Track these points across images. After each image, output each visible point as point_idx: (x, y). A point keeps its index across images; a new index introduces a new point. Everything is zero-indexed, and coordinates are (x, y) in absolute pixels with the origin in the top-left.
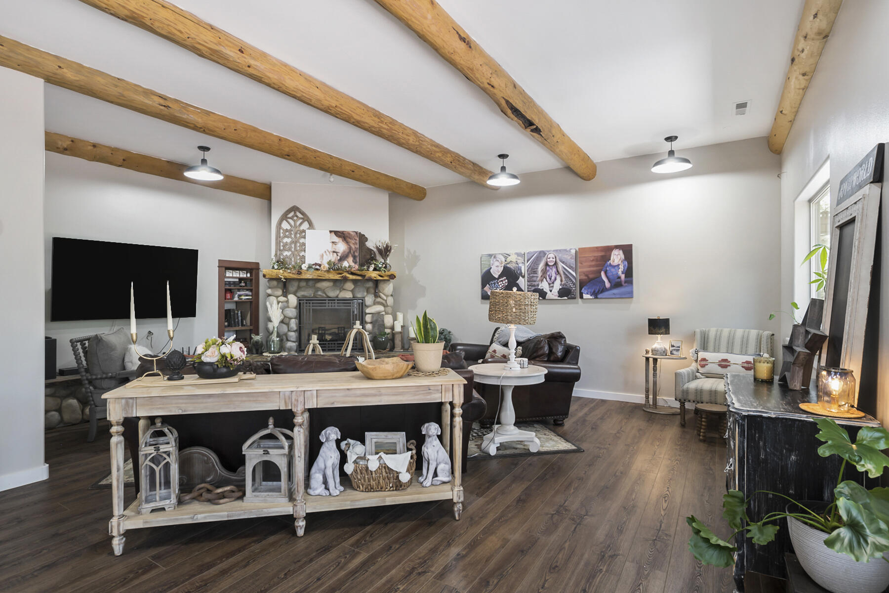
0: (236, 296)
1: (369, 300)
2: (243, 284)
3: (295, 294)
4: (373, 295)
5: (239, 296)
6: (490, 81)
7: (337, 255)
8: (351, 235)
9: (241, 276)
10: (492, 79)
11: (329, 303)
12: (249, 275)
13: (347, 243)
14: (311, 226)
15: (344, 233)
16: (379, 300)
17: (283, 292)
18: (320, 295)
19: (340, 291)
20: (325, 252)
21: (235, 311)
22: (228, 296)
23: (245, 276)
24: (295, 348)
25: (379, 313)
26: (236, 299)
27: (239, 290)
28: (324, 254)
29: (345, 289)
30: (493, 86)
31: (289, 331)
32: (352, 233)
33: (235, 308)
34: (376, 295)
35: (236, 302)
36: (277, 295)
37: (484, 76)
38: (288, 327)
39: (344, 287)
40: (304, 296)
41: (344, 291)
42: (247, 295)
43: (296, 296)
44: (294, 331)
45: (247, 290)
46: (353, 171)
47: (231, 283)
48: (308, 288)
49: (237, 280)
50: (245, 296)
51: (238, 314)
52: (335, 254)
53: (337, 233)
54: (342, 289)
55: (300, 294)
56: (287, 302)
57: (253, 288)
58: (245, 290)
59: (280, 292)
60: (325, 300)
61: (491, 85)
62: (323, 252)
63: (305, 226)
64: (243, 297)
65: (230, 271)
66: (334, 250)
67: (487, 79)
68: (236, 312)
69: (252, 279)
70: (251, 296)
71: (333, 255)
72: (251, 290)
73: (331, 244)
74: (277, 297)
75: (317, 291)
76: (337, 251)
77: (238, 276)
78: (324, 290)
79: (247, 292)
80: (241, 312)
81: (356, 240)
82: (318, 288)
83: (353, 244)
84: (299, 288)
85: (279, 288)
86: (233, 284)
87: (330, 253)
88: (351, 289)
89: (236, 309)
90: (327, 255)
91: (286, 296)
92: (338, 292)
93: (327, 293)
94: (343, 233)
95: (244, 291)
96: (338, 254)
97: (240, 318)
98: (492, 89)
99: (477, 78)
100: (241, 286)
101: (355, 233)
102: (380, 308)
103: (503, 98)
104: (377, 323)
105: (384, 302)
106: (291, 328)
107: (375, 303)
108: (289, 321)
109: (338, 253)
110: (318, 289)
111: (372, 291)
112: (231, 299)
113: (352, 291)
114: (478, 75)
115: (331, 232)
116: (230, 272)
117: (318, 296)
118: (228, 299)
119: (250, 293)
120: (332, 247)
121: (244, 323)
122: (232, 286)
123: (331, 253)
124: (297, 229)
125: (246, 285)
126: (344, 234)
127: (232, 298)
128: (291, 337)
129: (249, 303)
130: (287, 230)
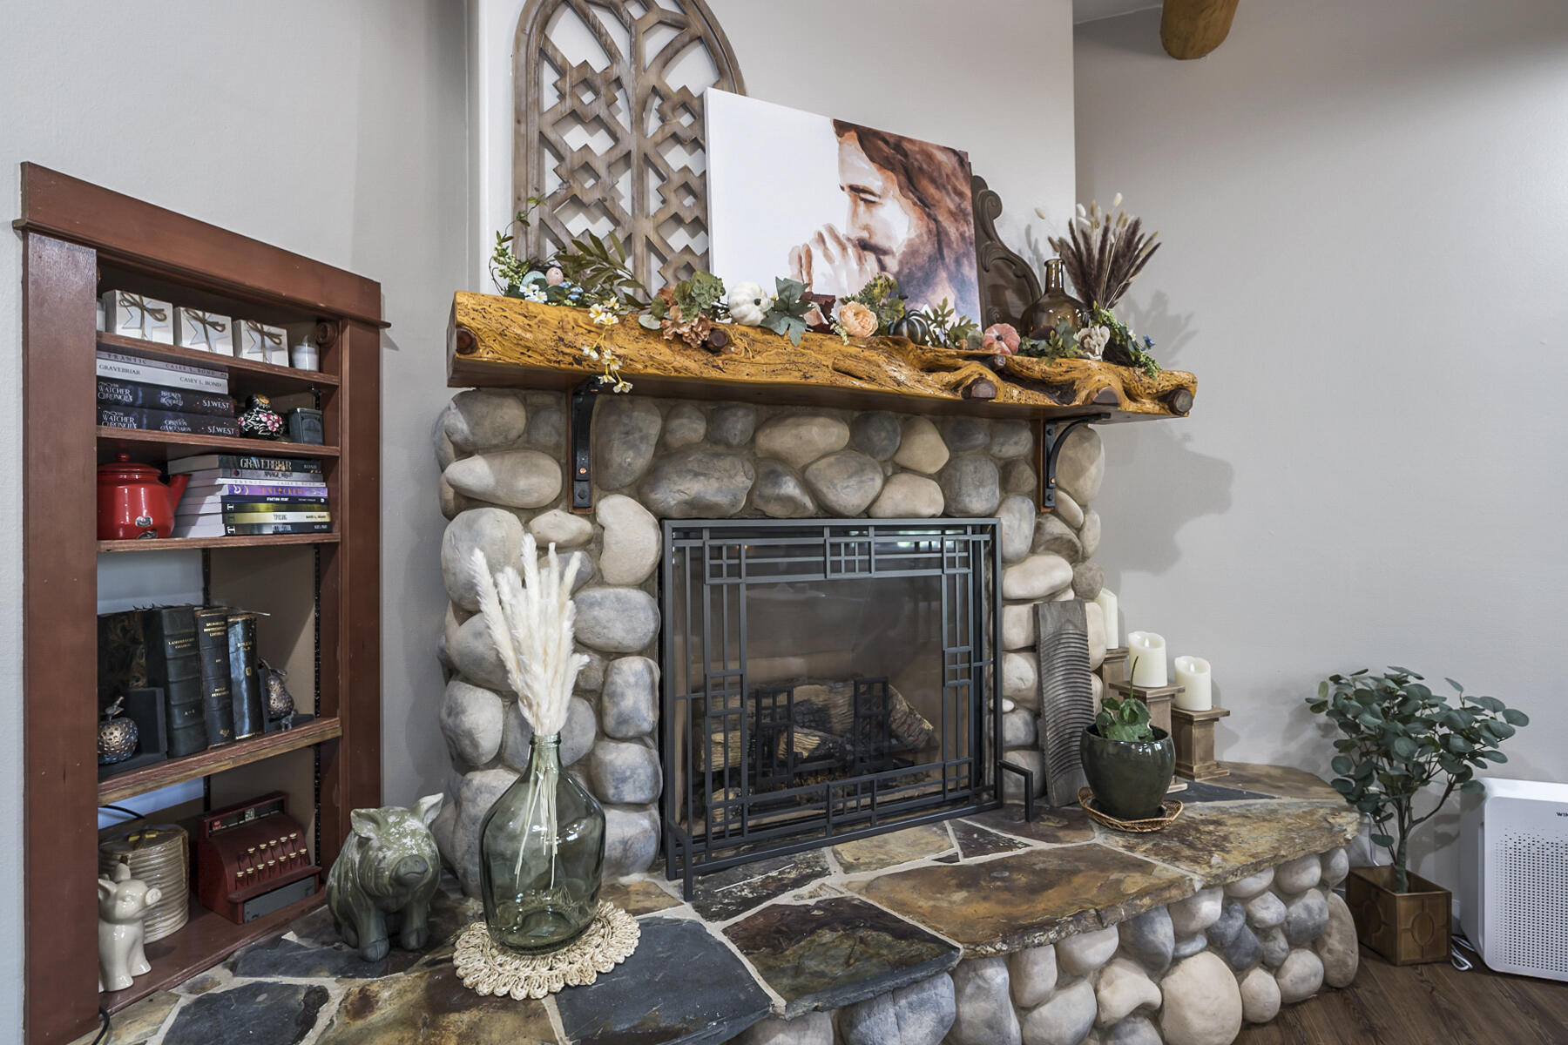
0: (212, 504)
1: (1016, 524)
2: (264, 418)
3: (640, 490)
4: (1031, 503)
5: (237, 504)
7: (883, 267)
8: (939, 165)
9: (252, 353)
11: (835, 548)
12: (307, 360)
13: (924, 205)
14: (727, 73)
15: (907, 146)
16: (1055, 527)
17: (571, 476)
18: (790, 500)
19: (886, 481)
20: (821, 239)
21: (196, 623)
22: (137, 503)
23: (279, 359)
24: (651, 848)
25: (1057, 596)
26: (208, 527)
27: (232, 460)
28: (817, 253)
29: (904, 469)
31: (603, 734)
32: (941, 157)
33: (194, 597)
34: (1045, 504)
35: (208, 555)
36: (530, 500)
38: (600, 714)
39: (904, 458)
40: (697, 508)
41: (904, 477)
42: (294, 503)
43: (647, 505)
44: (639, 739)
45: (298, 462)
48: (717, 455)
49: (217, 384)
50: (280, 507)
51: (222, 644)
52: (871, 258)
53: (869, 140)
54: (895, 466)
55: (677, 491)
56: (593, 544)
57: (343, 448)
58: (281, 466)
59: (544, 479)
60: (818, 532)
62: (808, 238)
63: (691, 72)
64: (268, 517)
65: (149, 297)
66: (865, 235)
68: (212, 629)
69: (333, 389)
70: (328, 505)
71: (860, 259)
72: (325, 467)
73: (846, 198)
74: (527, 513)
75: (773, 477)
76: (879, 240)
77: (224, 349)
78: (805, 468)
79: (297, 482)
80: (248, 625)
81: (961, 195)
82: (776, 457)
83: (951, 213)
84: (666, 454)
85: (544, 450)
86: (174, 408)
87: (844, 248)
88: (933, 470)
89: (207, 605)
90: (828, 256)
91: (585, 509)
92: (875, 483)
93: (823, 487)
94: (898, 144)
95: (269, 472)
96: (887, 260)
97: (240, 671)
100: (251, 434)
101: (954, 159)
102: (1059, 570)
104: (1062, 652)
105: (1075, 536)
106: (623, 720)
107: (1038, 544)
108: (606, 672)
109: (885, 250)
110: (771, 467)
111: (1028, 478)
112: (160, 531)
113: (944, 478)
115: (841, 128)
116: (154, 309)
117: (773, 509)
118: (134, 532)
119: (319, 489)
120: (855, 214)
121: (276, 703)
122: (170, 423)
123: (851, 250)
124: (652, 79)
125: (287, 432)
126: (906, 155)
127: (172, 521)
128: (623, 776)
129: (309, 560)
130: (585, 77)
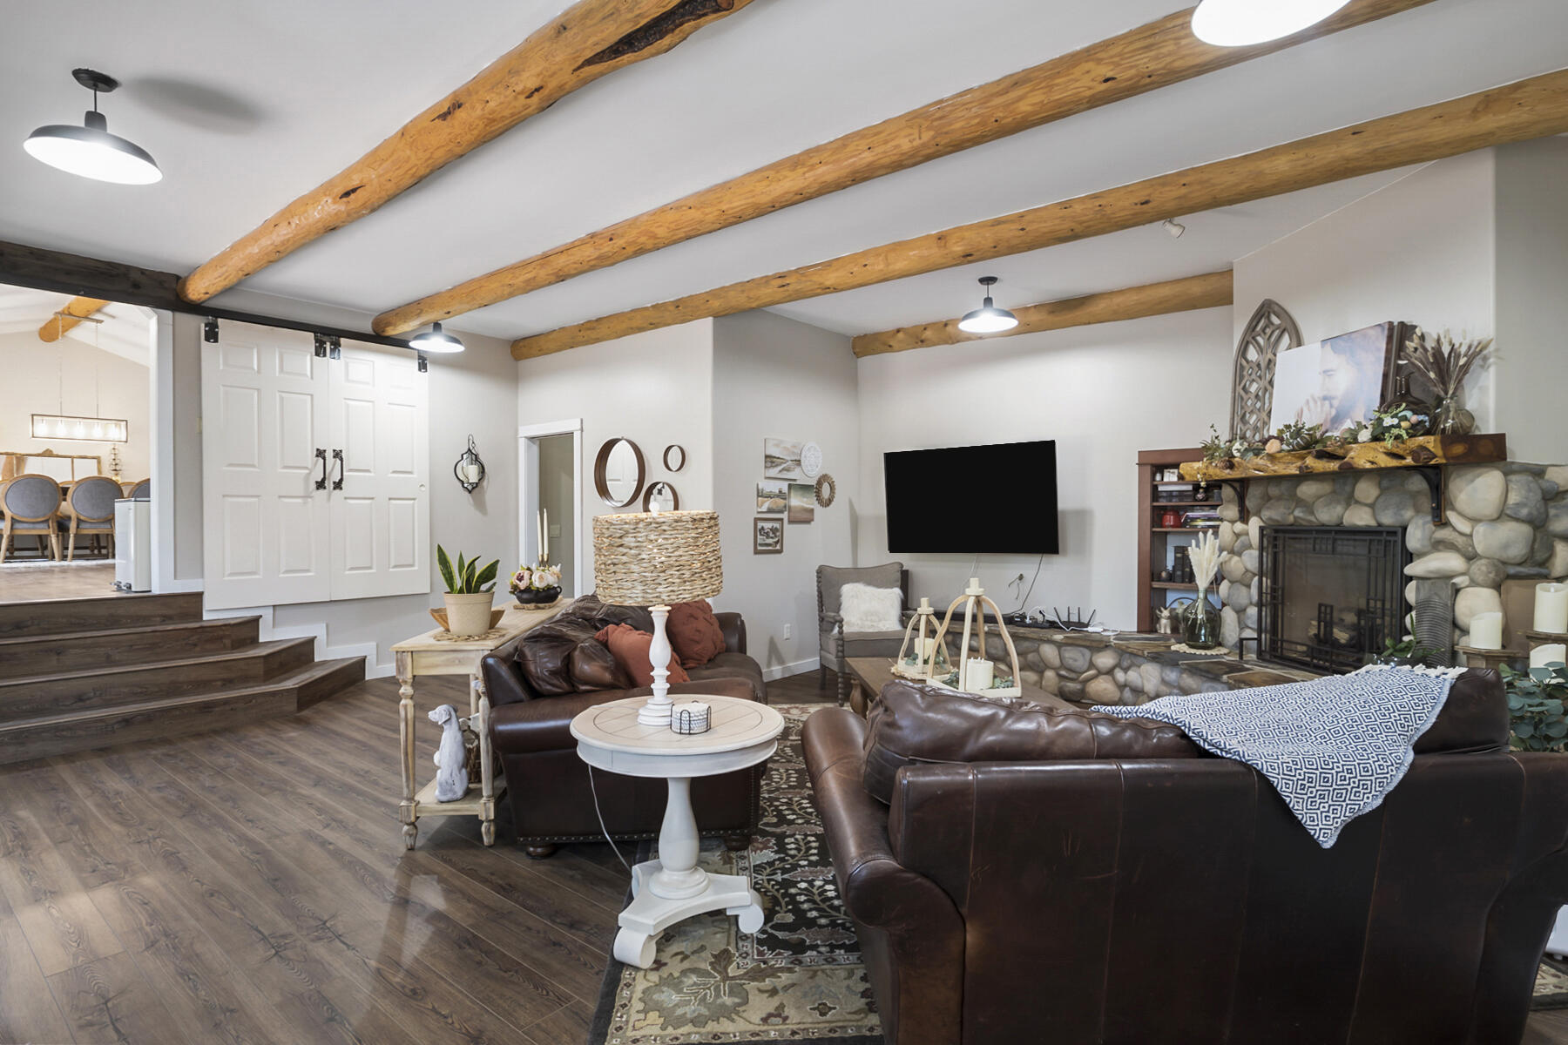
1: (1419, 532)
2: (1201, 496)
3: (1258, 514)
4: (1429, 518)
5: (1190, 520)
6: (521, 93)
7: (1331, 406)
8: (1369, 338)
10: (519, 88)
13: (1358, 365)
16: (1443, 534)
17: (1241, 511)
18: (1303, 518)
19: (1346, 507)
20: (1308, 402)
22: (1171, 520)
25: (1446, 577)
27: (1193, 508)
28: (1305, 409)
29: (1357, 502)
30: (537, 90)
31: (1250, 603)
32: (1371, 333)
34: (1440, 521)
36: (1229, 518)
37: (509, 103)
38: (1249, 594)
39: (1356, 496)
41: (1354, 506)
42: (1210, 519)
43: (1259, 519)
44: (1254, 605)
45: (1212, 507)
46: (1146, 202)
47: (1174, 494)
48: (1279, 501)
49: (1189, 488)
50: (1205, 520)
52: (1328, 404)
53: (1336, 343)
54: (1350, 500)
55: (1265, 515)
56: (1248, 533)
58: (1207, 508)
59: (1232, 512)
60: (1311, 531)
61: (533, 93)
64: (1201, 523)
65: (1172, 471)
66: (1325, 393)
67: (516, 98)
71: (1323, 405)
73: (1320, 377)
74: (1232, 523)
75: (1297, 508)
76: (1331, 393)
78: (1311, 503)
79: (1212, 513)
81: (1378, 350)
82: (1300, 500)
83: (1371, 363)
84: (1266, 499)
85: (1234, 502)
86: (1176, 496)
87: (1316, 403)
88: (1370, 501)
90: (1309, 410)
91: (1245, 521)
92: (1339, 509)
93: (1316, 513)
94: (1348, 337)
95: (1203, 510)
96: (1333, 401)
98: (544, 92)
99: (512, 115)
100: (1196, 500)
102: (1449, 562)
103: (575, 70)
105: (1460, 541)
106: (1251, 597)
107: (1438, 545)
108: (1249, 580)
109: (1334, 398)
110: (1298, 504)
111: (1427, 502)
112: (1175, 526)
113: (1374, 505)
114: (507, 113)
115: (1324, 342)
116: (1173, 473)
118: (1168, 526)
120: (1323, 383)
122: (1174, 500)
123: (1318, 403)
125: (1208, 498)
126: (1352, 342)
127: (1179, 523)
128: (1248, 618)
